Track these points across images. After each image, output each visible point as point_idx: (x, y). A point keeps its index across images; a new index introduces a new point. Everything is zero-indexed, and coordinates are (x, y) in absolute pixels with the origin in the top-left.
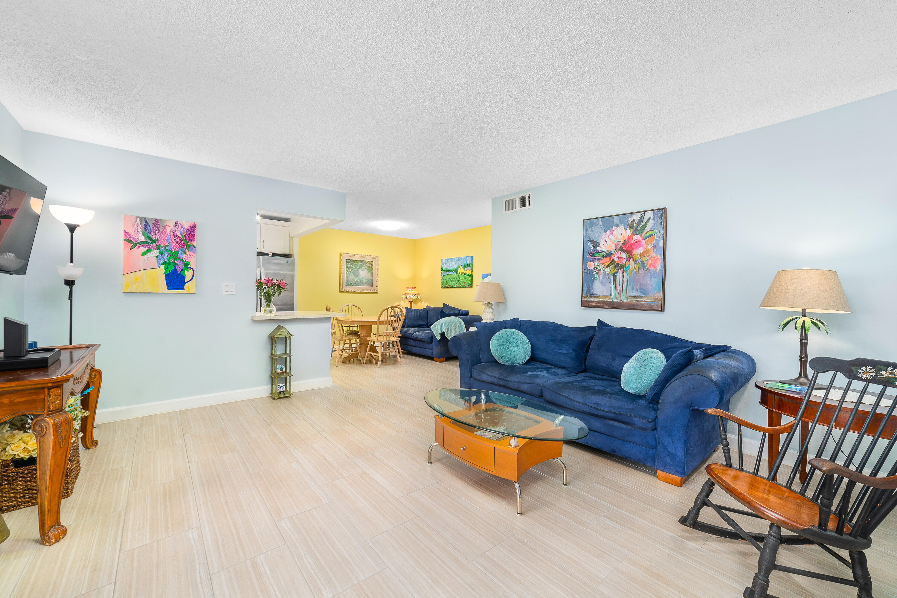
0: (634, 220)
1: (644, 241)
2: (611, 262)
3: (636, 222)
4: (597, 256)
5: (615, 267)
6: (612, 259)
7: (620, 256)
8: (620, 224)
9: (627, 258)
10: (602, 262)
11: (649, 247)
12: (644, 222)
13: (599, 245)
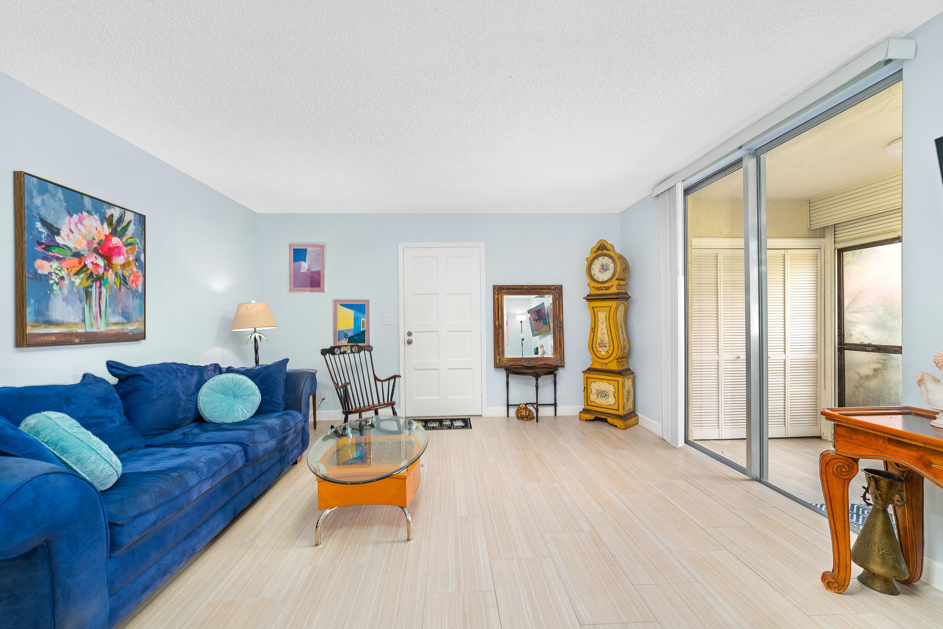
0: (112, 215)
1: (125, 249)
2: (82, 268)
3: (115, 219)
4: (55, 252)
5: (89, 278)
6: (83, 264)
7: (95, 261)
8: (93, 212)
9: (105, 266)
10: (65, 264)
11: (131, 259)
12: (125, 224)
13: (58, 234)
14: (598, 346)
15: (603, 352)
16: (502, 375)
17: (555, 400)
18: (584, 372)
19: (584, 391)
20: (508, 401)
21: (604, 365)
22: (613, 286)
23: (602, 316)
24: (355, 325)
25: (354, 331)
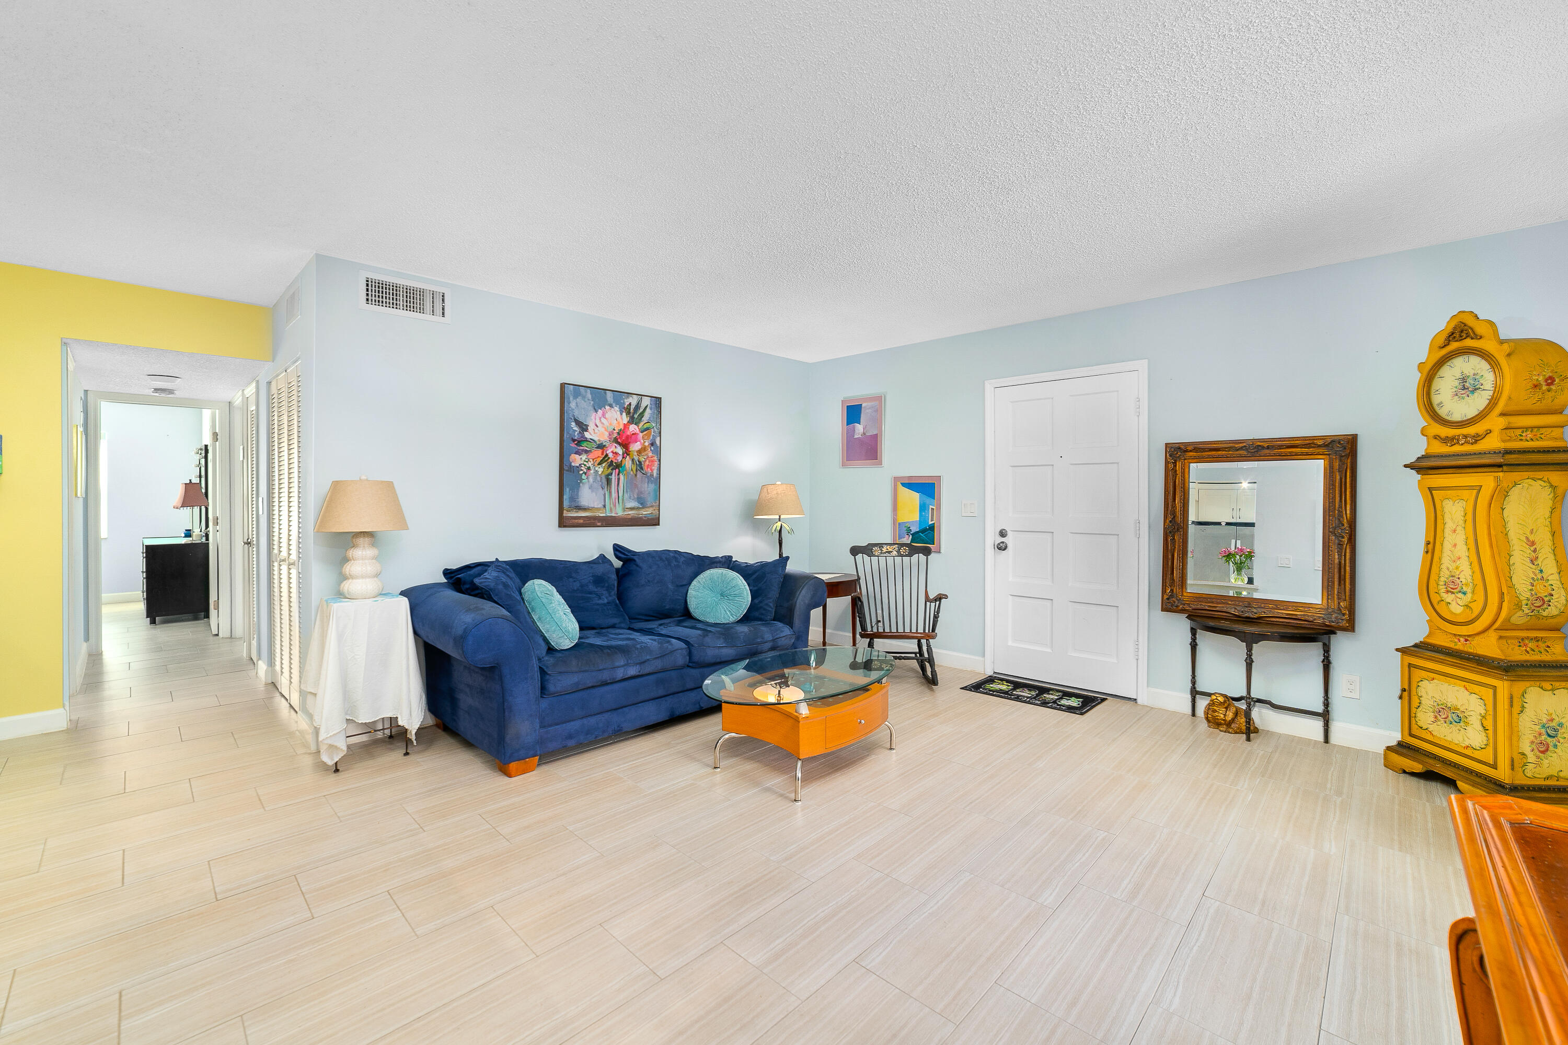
0: (630, 404)
1: (641, 435)
2: (604, 458)
3: (633, 407)
4: (585, 446)
5: (609, 466)
6: (605, 454)
7: (615, 450)
8: (614, 405)
9: (623, 454)
10: (591, 456)
11: (647, 444)
12: (641, 410)
13: (586, 430)
14: (1444, 590)
15: (1456, 606)
16: (1180, 626)
17: (1327, 705)
18: (1405, 651)
19: (1402, 698)
20: (1194, 682)
21: (1462, 639)
22: (1489, 432)
23: (1454, 512)
24: (921, 515)
25: (920, 524)
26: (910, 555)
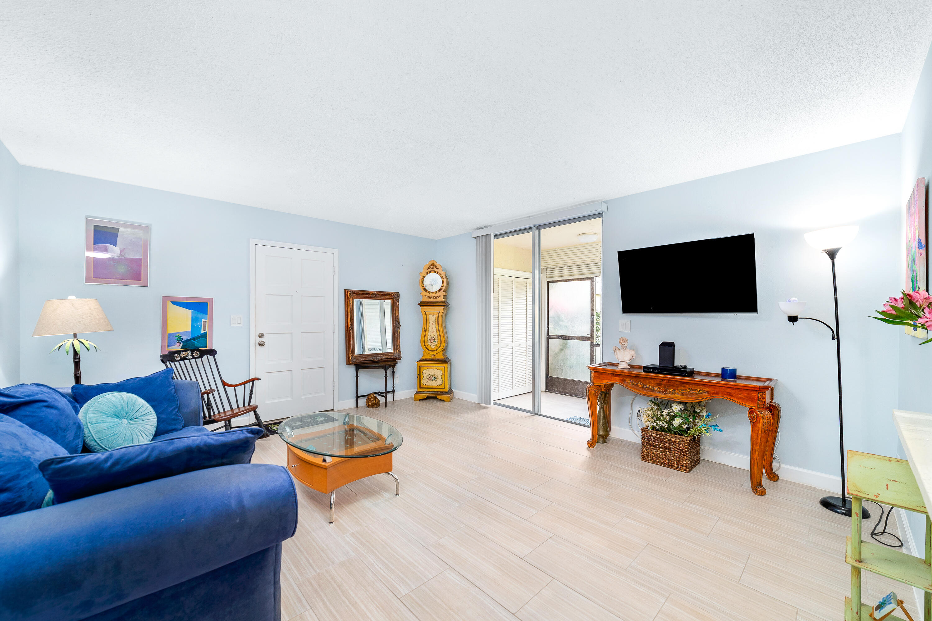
14: (429, 342)
15: (433, 346)
16: (352, 370)
17: (394, 387)
18: (418, 362)
19: (418, 377)
20: (357, 393)
21: (433, 355)
22: (440, 296)
23: (432, 319)
24: (193, 326)
25: (192, 334)
26: (201, 357)
